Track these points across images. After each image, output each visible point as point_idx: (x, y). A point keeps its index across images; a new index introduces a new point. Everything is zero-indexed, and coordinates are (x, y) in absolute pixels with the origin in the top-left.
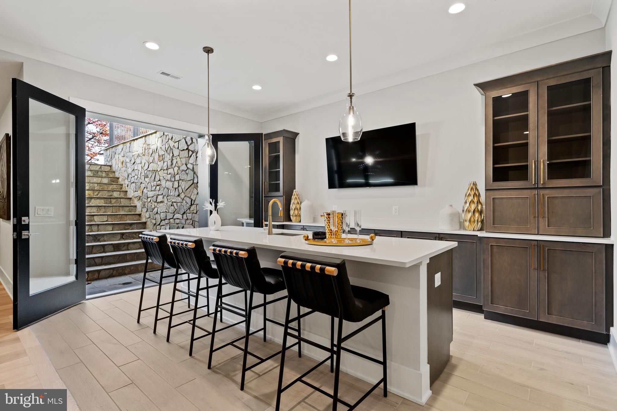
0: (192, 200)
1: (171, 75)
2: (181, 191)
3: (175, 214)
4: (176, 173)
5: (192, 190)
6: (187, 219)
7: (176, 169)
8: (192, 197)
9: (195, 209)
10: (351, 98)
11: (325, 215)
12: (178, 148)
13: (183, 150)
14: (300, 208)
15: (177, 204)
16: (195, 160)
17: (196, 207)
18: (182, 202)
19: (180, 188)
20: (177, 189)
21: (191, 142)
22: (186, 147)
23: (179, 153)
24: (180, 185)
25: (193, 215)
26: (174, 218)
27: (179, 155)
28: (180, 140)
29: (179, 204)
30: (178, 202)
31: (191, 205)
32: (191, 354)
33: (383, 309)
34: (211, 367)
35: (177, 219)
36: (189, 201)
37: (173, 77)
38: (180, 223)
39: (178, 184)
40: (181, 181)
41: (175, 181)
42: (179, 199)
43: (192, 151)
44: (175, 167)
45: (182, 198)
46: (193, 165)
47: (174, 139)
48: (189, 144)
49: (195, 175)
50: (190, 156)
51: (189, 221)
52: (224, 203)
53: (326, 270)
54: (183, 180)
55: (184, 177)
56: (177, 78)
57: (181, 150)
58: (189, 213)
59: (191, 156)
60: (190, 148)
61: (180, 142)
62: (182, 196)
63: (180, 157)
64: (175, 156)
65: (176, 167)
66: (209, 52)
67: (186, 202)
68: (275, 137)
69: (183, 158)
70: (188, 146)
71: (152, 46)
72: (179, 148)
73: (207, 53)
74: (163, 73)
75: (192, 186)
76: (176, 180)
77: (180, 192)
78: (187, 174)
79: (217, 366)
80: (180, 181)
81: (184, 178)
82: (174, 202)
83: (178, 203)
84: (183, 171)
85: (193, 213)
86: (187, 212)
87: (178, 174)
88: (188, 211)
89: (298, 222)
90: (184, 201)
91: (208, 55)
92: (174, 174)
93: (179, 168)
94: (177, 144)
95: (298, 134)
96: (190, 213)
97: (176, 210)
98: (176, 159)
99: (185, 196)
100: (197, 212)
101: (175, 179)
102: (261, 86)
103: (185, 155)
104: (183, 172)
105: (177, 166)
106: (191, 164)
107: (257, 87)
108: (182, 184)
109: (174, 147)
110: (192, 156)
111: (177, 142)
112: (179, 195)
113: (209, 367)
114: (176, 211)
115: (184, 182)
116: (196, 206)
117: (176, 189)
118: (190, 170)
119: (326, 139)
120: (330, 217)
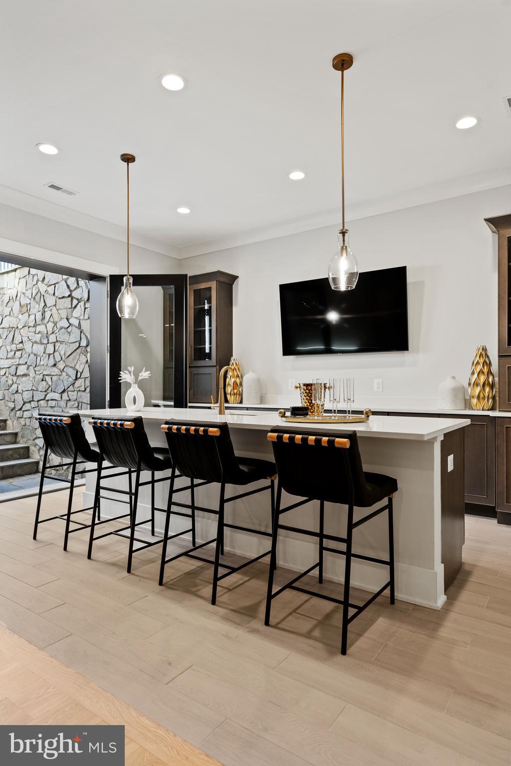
0: (77, 372)
1: (64, 188)
2: (58, 358)
3: (48, 393)
4: (50, 331)
5: (78, 357)
6: (70, 400)
7: (50, 326)
8: (77, 367)
9: (83, 384)
10: (344, 236)
11: (302, 386)
12: (54, 294)
13: (63, 297)
14: (241, 384)
15: (51, 378)
16: (83, 313)
17: (84, 382)
18: (60, 375)
19: (56, 354)
20: (52, 356)
21: (76, 285)
22: (68, 293)
23: (56, 302)
24: (56, 349)
25: (80, 393)
26: (47, 399)
27: (55, 305)
28: (57, 283)
29: (55, 378)
30: (53, 375)
31: (76, 379)
32: (129, 571)
33: (390, 497)
34: (163, 583)
35: (52, 400)
36: (72, 373)
37: (65, 191)
38: (56, 406)
39: (53, 348)
40: (59, 344)
41: (48, 343)
42: (55, 371)
43: (77, 299)
44: (48, 322)
45: (60, 369)
46: (80, 320)
47: (46, 281)
48: (72, 288)
49: (82, 334)
50: (73, 306)
51: (73, 403)
52: (149, 372)
53: (337, 442)
54: (61, 342)
55: (63, 336)
56: (70, 193)
57: (59, 298)
58: (72, 391)
59: (76, 307)
60: (74, 294)
61: (57, 285)
62: (61, 365)
63: (58, 307)
64: (48, 306)
65: (50, 323)
66: (129, 161)
67: (67, 375)
68: (204, 282)
69: (62, 309)
70: (71, 291)
71: (48, 149)
72: (56, 295)
73: (125, 162)
74: (52, 186)
75: (78, 351)
76: (50, 341)
77: (57, 360)
78: (69, 333)
79: (170, 583)
80: (56, 344)
81: (64, 339)
82: (47, 375)
83: (53, 377)
84: (61, 328)
85: (79, 391)
86: (69, 389)
87: (53, 333)
88: (71, 388)
89: (238, 403)
90: (64, 374)
91: (128, 165)
92: (47, 334)
93: (55, 324)
94: (52, 288)
95: (237, 277)
96: (74, 391)
97: (49, 387)
98: (51, 310)
99: (66, 366)
100: (85, 389)
101: (48, 340)
102: (189, 209)
103: (66, 306)
104: (63, 330)
105: (52, 321)
106: (76, 318)
107: (184, 210)
108: (60, 349)
109: (47, 292)
110: (79, 306)
111: (51, 285)
112: (55, 365)
113: (161, 583)
114: (50, 389)
115: (64, 345)
116: (85, 380)
117: (49, 355)
118: (74, 327)
119: (280, 286)
120: (309, 389)
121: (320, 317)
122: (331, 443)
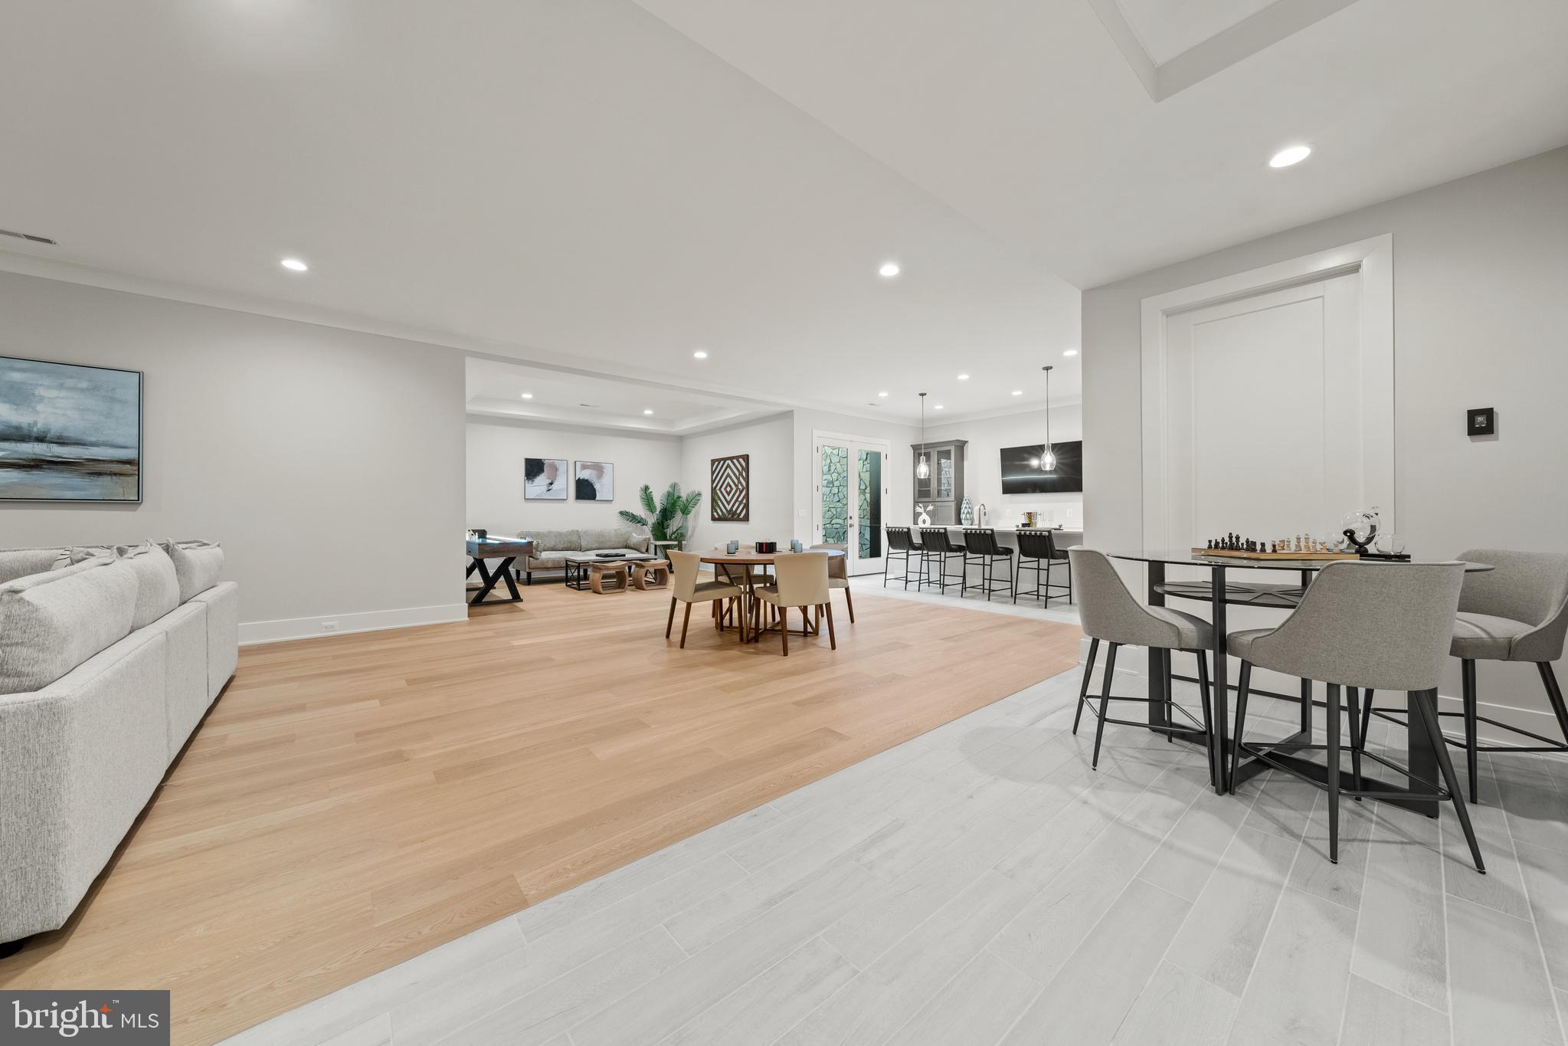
119: (1001, 450)
120: (1030, 515)
121: (1026, 463)
122: (1041, 534)
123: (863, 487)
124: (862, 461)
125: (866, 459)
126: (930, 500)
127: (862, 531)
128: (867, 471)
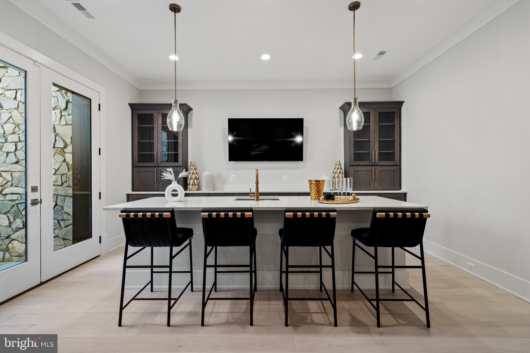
9: (59, 179)
66: (176, 11)
74: (77, 5)
95: (192, 108)
100: (62, 184)
123: (60, 144)
124: (58, 111)
125: (66, 108)
126: (153, 164)
127: (59, 203)
128: (66, 124)
